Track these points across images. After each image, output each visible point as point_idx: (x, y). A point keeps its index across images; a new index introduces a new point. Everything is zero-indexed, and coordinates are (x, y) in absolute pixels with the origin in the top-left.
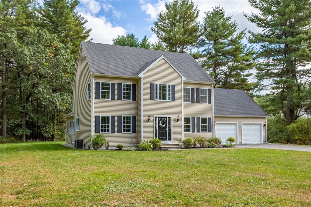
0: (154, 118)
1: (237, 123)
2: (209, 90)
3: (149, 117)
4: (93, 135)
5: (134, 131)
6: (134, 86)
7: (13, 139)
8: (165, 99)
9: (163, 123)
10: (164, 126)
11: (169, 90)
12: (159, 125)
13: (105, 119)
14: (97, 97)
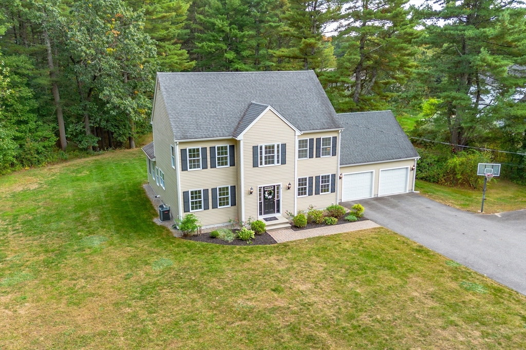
0: (258, 188)
1: (374, 171)
2: (335, 138)
3: (252, 190)
4: (181, 215)
5: (234, 204)
6: (232, 147)
7: (76, 153)
8: (273, 163)
9: (270, 194)
10: (270, 197)
11: (278, 151)
12: (264, 196)
13: (196, 194)
14: (184, 168)
